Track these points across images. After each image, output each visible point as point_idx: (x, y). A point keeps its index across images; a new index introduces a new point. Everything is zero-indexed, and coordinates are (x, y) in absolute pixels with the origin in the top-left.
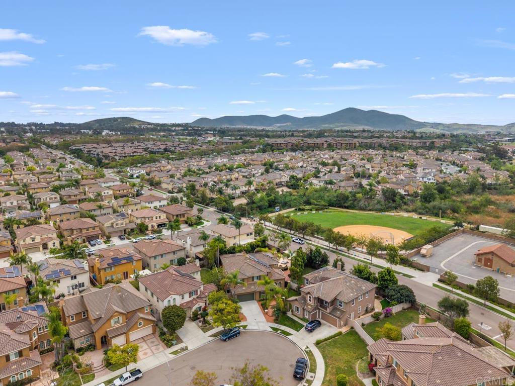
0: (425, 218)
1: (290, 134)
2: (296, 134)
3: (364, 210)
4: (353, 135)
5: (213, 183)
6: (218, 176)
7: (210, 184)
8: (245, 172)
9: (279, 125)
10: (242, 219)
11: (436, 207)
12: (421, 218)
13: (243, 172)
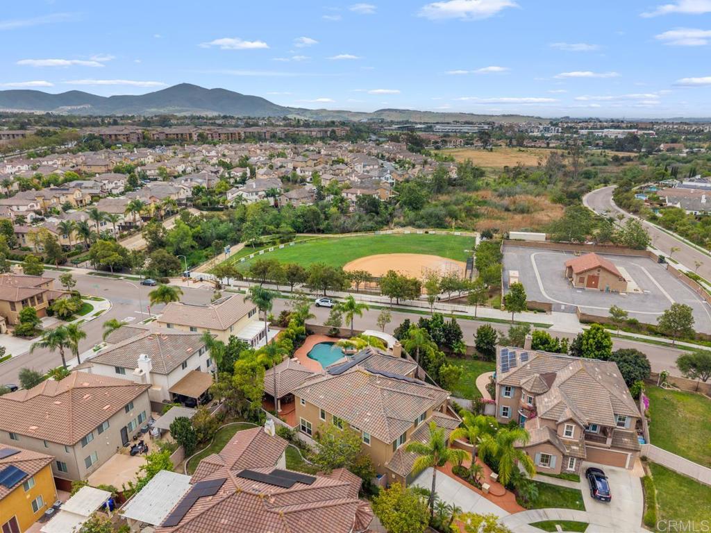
0: (434, 232)
1: (111, 121)
2: (119, 121)
3: (349, 232)
4: (215, 123)
5: (33, 214)
6: (40, 200)
7: (29, 217)
8: (92, 188)
9: (69, 108)
10: (170, 280)
11: (433, 215)
12: (427, 232)
13: (86, 188)
